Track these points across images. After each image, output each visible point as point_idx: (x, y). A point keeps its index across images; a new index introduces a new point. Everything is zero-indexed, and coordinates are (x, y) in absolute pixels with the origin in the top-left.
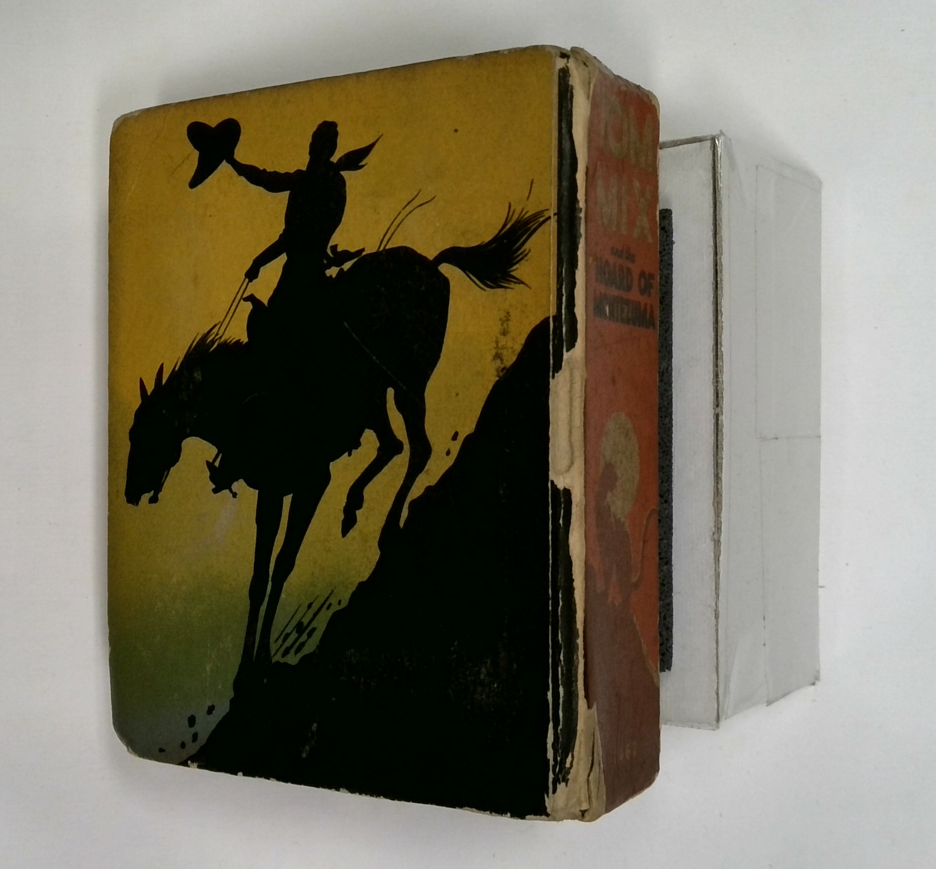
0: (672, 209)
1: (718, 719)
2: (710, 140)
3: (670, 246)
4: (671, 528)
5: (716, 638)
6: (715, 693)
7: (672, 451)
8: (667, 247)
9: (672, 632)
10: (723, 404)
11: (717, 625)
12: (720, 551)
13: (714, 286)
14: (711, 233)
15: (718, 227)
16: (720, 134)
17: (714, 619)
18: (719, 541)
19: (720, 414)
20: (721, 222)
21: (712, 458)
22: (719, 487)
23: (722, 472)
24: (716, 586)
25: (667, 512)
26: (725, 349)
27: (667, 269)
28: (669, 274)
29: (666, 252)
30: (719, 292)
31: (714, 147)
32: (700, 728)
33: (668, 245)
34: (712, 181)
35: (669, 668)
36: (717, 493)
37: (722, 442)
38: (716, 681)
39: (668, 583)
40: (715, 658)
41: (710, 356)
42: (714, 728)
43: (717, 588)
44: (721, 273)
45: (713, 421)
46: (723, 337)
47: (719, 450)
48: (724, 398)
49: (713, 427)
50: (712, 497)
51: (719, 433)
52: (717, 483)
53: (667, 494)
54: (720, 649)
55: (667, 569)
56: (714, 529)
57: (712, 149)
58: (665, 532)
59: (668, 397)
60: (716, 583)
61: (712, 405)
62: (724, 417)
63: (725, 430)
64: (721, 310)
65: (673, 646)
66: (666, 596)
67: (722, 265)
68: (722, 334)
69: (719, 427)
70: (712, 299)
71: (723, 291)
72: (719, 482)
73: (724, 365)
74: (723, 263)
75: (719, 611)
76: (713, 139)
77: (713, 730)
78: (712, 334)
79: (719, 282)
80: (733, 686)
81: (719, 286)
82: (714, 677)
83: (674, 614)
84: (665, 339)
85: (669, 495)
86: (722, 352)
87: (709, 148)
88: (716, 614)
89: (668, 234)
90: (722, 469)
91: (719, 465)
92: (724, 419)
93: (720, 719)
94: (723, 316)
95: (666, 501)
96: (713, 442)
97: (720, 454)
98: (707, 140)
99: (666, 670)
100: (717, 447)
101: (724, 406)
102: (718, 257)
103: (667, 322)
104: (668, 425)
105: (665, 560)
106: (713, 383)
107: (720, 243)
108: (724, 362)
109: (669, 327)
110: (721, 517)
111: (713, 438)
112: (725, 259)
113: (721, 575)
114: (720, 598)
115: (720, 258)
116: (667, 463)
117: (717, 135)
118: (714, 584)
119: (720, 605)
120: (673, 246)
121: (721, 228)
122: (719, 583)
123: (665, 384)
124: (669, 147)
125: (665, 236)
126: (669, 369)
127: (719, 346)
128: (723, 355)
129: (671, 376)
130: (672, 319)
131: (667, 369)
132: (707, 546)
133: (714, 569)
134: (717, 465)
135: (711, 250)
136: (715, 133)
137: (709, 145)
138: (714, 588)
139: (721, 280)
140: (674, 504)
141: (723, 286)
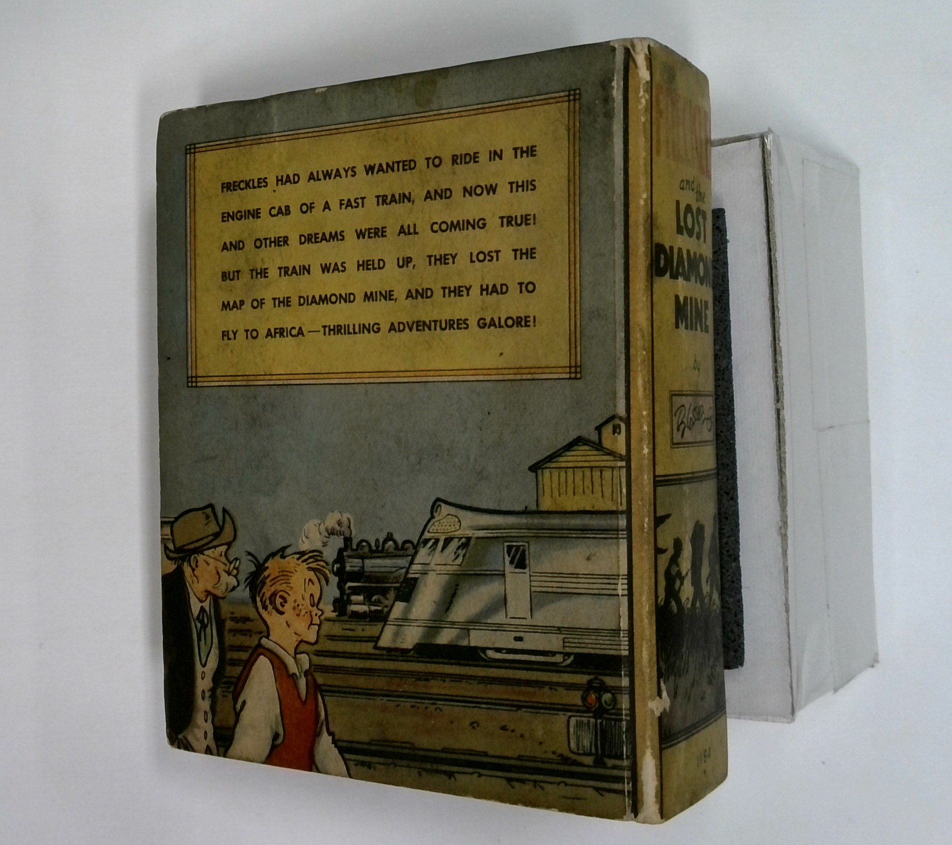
0: (725, 208)
1: (793, 712)
2: (759, 137)
3: (725, 245)
4: (737, 525)
5: (787, 631)
6: (788, 686)
7: (735, 448)
8: (722, 247)
9: (743, 627)
10: (783, 399)
11: (788, 619)
12: (787, 545)
13: (770, 281)
14: (764, 231)
15: (770, 224)
16: (768, 131)
17: (784, 613)
18: (786, 535)
19: (781, 409)
20: (774, 218)
21: (776, 453)
22: (783, 481)
23: (785, 466)
24: (785, 580)
25: (733, 509)
26: (783, 344)
27: (724, 268)
28: (725, 272)
29: (722, 251)
30: (775, 288)
31: (763, 145)
32: (774, 722)
33: (722, 244)
34: (762, 179)
35: (742, 664)
36: (782, 487)
37: (785, 436)
38: (790, 674)
39: (737, 579)
40: (788, 651)
41: (770, 351)
42: (789, 721)
43: (786, 582)
44: (776, 268)
45: (775, 416)
46: (781, 332)
47: (781, 445)
48: (785, 393)
49: (775, 423)
50: (777, 492)
51: (781, 427)
52: (781, 477)
53: (732, 491)
54: (792, 642)
55: (736, 566)
56: (780, 524)
57: (761, 146)
58: (732, 530)
59: (729, 394)
60: (785, 577)
61: (773, 399)
62: (784, 411)
63: (787, 424)
64: (777, 306)
65: (745, 642)
66: (736, 593)
67: (776, 261)
68: (779, 329)
69: (781, 422)
70: (768, 295)
71: (779, 287)
72: (783, 476)
73: (783, 360)
74: (777, 259)
75: (789, 605)
76: (762, 137)
77: (789, 723)
78: (770, 330)
79: (774, 278)
80: (805, 676)
81: (774, 282)
82: (788, 669)
83: (744, 610)
84: (725, 338)
85: (734, 492)
86: (780, 347)
87: (758, 146)
88: (786, 608)
89: (723, 233)
90: (785, 464)
91: (782, 459)
92: (786, 414)
93: (795, 710)
94: (780, 312)
95: (732, 499)
96: (775, 437)
97: (782, 449)
98: (756, 138)
99: (739, 667)
100: (780, 441)
101: (785, 401)
102: (772, 254)
103: (726, 320)
104: (731, 423)
105: (733, 557)
106: (773, 378)
107: (774, 239)
108: (783, 357)
109: (727, 325)
110: (787, 511)
111: (775, 433)
112: (779, 255)
113: (789, 568)
114: (789, 591)
115: (775, 255)
116: (731, 460)
117: (766, 132)
118: (783, 578)
119: (790, 599)
120: (728, 244)
121: (774, 224)
122: (788, 577)
123: (727, 381)
124: (717, 146)
125: (720, 236)
126: (730, 366)
127: (777, 342)
128: (781, 351)
129: (731, 373)
130: (730, 317)
131: (727, 367)
132: (774, 540)
133: (782, 564)
134: (781, 460)
135: (765, 247)
136: (763, 129)
137: (758, 142)
138: (783, 581)
139: (777, 276)
140: (739, 501)
141: (779, 282)
